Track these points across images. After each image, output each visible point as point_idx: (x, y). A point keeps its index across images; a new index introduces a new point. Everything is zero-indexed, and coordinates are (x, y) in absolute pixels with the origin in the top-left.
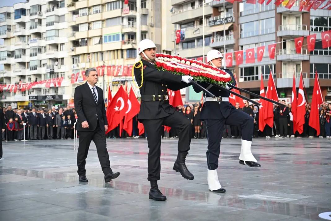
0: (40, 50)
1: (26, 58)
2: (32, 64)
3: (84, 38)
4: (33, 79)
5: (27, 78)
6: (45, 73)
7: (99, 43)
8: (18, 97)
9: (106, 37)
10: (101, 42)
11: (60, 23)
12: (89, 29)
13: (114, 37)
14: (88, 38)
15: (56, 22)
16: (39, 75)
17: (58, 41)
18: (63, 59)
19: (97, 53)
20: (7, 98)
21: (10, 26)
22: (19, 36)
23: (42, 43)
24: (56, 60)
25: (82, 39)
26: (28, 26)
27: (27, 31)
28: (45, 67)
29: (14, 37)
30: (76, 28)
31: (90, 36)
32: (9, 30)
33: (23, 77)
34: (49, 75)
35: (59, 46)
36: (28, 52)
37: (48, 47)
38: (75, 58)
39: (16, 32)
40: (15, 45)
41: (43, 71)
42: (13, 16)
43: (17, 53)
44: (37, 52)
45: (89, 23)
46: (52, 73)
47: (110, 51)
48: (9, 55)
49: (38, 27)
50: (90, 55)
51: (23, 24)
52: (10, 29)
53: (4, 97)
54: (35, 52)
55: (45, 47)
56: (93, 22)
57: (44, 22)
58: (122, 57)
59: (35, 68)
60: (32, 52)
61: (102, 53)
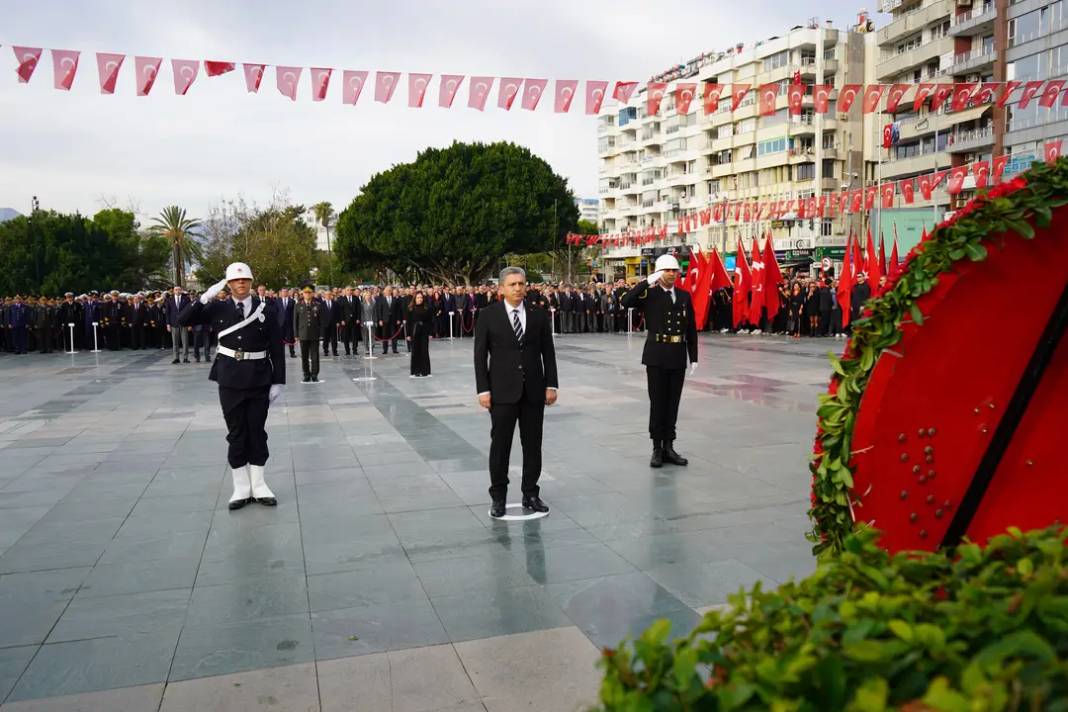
0: (657, 174)
1: (636, 188)
2: (646, 198)
3: (727, 150)
4: (648, 221)
5: (639, 219)
6: (665, 210)
7: (751, 157)
8: (626, 251)
9: (761, 145)
10: (753, 154)
11: (688, 128)
12: (734, 133)
13: (775, 143)
14: (732, 149)
15: (682, 126)
16: (658, 215)
17: (685, 157)
18: (693, 186)
19: (748, 173)
20: (611, 252)
21: (614, 137)
22: (627, 153)
23: (661, 161)
24: (683, 188)
25: (723, 151)
26: (639, 134)
27: (638, 144)
28: (666, 202)
29: (618, 155)
30: (713, 134)
31: (735, 146)
32: (612, 143)
33: (633, 218)
34: (671, 214)
35: (687, 164)
36: (640, 178)
37: (670, 169)
38: (712, 184)
39: (621, 146)
40: (621, 168)
41: (662, 207)
42: (617, 120)
43: (624, 180)
44: (653, 176)
45: (735, 124)
46: (676, 210)
47: (769, 169)
48: (612, 185)
49: (655, 135)
50: (737, 178)
51: (632, 133)
52: (614, 143)
53: (604, 251)
54: (650, 177)
55: (665, 168)
56: (742, 120)
57: (663, 128)
58: (790, 179)
59: (650, 204)
60: (646, 177)
61: (756, 173)
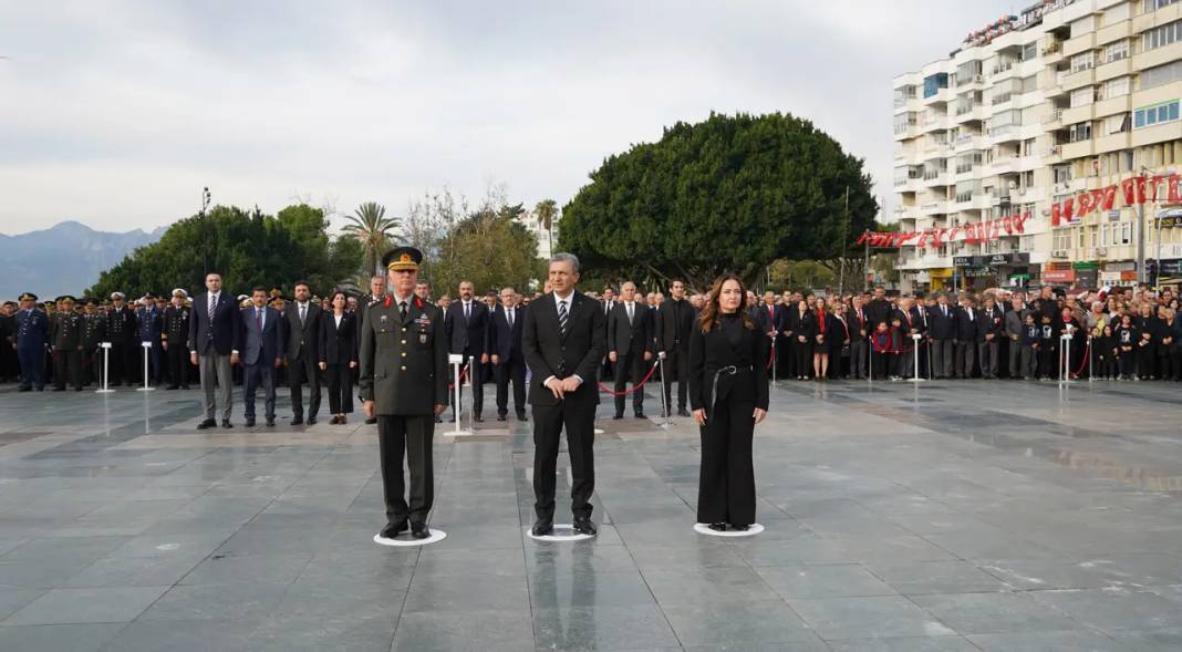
0: (978, 158)
1: (948, 178)
2: (960, 190)
3: (1084, 122)
4: (963, 220)
5: (949, 218)
6: (989, 206)
7: (1122, 130)
8: (931, 259)
9: (1140, 114)
10: (1126, 127)
11: (1025, 95)
12: (1096, 99)
13: (1162, 110)
14: (1092, 121)
15: (1015, 93)
16: (977, 213)
17: (1021, 134)
18: (1030, 173)
19: (1117, 153)
20: (908, 261)
21: (915, 113)
22: (934, 133)
23: (984, 142)
24: (1015, 177)
25: (1077, 124)
26: (952, 108)
27: (951, 120)
28: (990, 194)
29: (922, 136)
30: (1063, 102)
31: (1098, 116)
32: (912, 121)
33: (941, 217)
34: (997, 210)
35: (1022, 145)
36: (952, 165)
37: (996, 150)
38: (1060, 170)
39: (927, 124)
40: (927, 152)
41: (985, 202)
42: (920, 92)
43: (929, 168)
44: (973, 162)
45: (1097, 86)
46: (1005, 206)
47: (1152, 146)
48: (912, 175)
49: (976, 108)
50: (1099, 160)
51: (941, 107)
52: (915, 120)
53: (901, 260)
54: (967, 163)
55: (990, 151)
56: (1107, 81)
57: (987, 98)
59: (967, 198)
60: (961, 162)
61: (1129, 152)
